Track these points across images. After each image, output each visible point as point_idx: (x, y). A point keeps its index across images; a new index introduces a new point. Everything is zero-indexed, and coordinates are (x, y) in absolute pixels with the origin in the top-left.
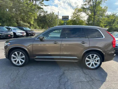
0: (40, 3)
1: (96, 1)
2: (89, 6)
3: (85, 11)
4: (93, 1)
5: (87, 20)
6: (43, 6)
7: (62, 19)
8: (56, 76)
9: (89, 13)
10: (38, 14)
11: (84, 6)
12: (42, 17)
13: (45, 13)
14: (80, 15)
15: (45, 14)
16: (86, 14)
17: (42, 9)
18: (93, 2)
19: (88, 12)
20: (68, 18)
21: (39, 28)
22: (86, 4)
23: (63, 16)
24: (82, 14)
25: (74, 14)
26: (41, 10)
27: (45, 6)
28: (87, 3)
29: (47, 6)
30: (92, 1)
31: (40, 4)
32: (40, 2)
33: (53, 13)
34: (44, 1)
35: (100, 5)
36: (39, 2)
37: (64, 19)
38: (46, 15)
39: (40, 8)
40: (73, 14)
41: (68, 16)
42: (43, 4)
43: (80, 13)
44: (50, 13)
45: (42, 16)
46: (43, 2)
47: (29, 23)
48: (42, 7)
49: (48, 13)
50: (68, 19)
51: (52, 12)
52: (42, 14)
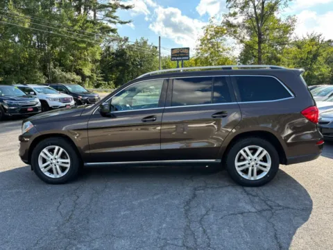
0: (107, 15)
1: (263, 3)
2: (244, 17)
3: (235, 32)
4: (254, 4)
5: (239, 58)
6: (115, 23)
7: (172, 57)
8: (176, 202)
9: (244, 38)
10: (102, 45)
11: (231, 20)
12: (113, 54)
13: (122, 43)
14: (222, 45)
15: (122, 46)
16: (236, 41)
17: (113, 31)
18: (255, 7)
19: (242, 35)
20: (189, 53)
21: (109, 84)
22: (235, 14)
23: (172, 50)
24: (225, 40)
25: (203, 41)
26: (111, 34)
27: (122, 23)
28: (237, 10)
29: (127, 24)
30: (251, 4)
31: (108, 19)
32: (107, 12)
33: (145, 43)
34: (116, 10)
35: (275, 14)
36: (103, 13)
37: (177, 57)
38: (124, 47)
39: (106, 30)
40: (202, 43)
41: (188, 49)
42: (114, 18)
43: (221, 38)
44: (137, 43)
45: (114, 51)
46: (115, 12)
47: (79, 72)
48: (112, 26)
49: (131, 42)
50: (188, 56)
51: (142, 39)
52: (115, 47)
